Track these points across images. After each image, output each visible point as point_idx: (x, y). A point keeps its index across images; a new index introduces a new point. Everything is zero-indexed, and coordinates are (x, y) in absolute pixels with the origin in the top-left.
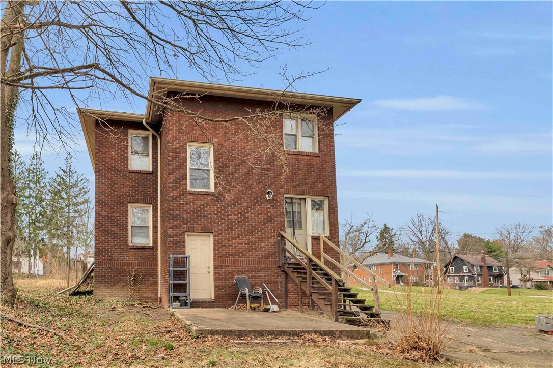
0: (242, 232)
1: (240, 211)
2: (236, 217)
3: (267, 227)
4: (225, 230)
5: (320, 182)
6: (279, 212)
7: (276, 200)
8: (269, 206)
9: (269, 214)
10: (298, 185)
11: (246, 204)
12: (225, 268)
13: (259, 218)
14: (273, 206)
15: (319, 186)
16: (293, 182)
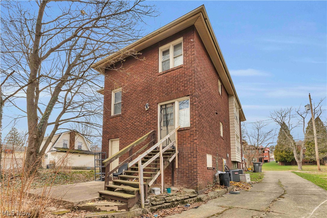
0: (132, 135)
1: (132, 122)
2: (130, 126)
3: (146, 129)
4: (124, 135)
5: (182, 86)
6: (153, 117)
7: (152, 109)
8: (148, 114)
9: (148, 120)
10: (167, 94)
11: (135, 117)
12: (124, 158)
13: (141, 124)
14: (150, 114)
15: (181, 90)
16: (163, 94)
